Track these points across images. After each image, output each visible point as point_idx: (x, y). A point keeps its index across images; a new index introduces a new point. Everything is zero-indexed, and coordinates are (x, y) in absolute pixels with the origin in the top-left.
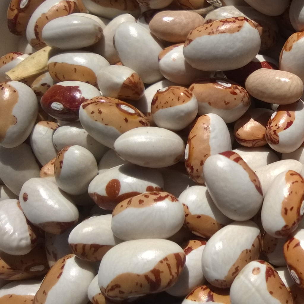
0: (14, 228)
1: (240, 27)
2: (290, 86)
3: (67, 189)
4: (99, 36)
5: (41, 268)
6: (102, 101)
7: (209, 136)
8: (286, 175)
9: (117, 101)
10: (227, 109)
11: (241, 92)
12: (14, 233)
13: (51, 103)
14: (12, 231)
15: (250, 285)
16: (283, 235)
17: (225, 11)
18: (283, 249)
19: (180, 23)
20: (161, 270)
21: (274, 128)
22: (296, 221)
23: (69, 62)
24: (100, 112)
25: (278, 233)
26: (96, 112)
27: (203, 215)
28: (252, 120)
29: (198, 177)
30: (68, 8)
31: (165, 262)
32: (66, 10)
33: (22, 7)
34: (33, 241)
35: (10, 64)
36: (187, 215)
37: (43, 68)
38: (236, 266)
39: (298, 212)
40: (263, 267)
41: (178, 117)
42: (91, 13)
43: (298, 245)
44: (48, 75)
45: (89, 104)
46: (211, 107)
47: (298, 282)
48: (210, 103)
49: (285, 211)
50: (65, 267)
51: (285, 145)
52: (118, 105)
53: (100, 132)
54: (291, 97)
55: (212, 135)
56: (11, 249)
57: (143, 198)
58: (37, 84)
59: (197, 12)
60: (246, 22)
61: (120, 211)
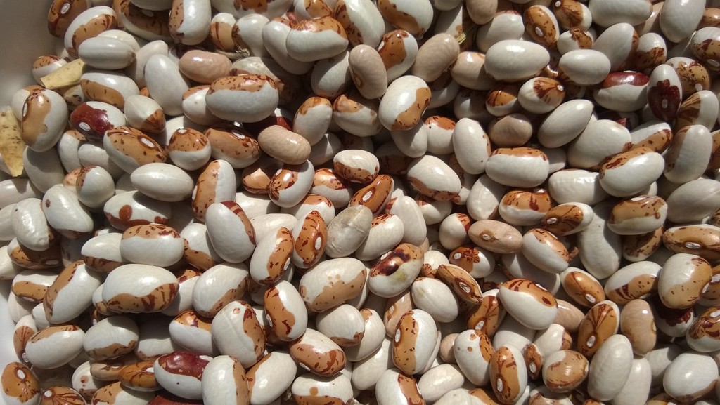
0: (36, 229)
1: (260, 86)
2: (298, 150)
3: (85, 202)
4: (132, 61)
5: (55, 263)
6: (126, 132)
7: (216, 183)
8: (279, 232)
9: (139, 133)
10: (237, 158)
11: (252, 145)
12: (35, 232)
13: (79, 122)
14: (34, 231)
15: (229, 323)
16: (266, 284)
17: (251, 61)
18: (264, 295)
19: (207, 66)
20: (156, 296)
21: (276, 185)
22: (279, 274)
23: (101, 83)
24: (122, 142)
25: (262, 281)
26: (119, 141)
27: (201, 252)
28: (260, 169)
29: (201, 217)
30: (106, 23)
31: (160, 290)
32: (104, 24)
33: (63, 12)
34: (50, 241)
35: (46, 68)
36: (186, 249)
37: (77, 81)
38: (221, 302)
39: (282, 267)
40: (243, 308)
41: (190, 161)
42: (128, 31)
43: (277, 294)
44: (79, 86)
45: (113, 133)
46: (223, 154)
47: (271, 325)
48: (222, 151)
49: (271, 265)
50: (76, 272)
51: (284, 202)
52: (139, 138)
53: (120, 160)
54: (297, 160)
55: (219, 182)
56: (31, 245)
57: (150, 230)
58: (69, 95)
59: (226, 56)
60: (267, 81)
61: (129, 237)
